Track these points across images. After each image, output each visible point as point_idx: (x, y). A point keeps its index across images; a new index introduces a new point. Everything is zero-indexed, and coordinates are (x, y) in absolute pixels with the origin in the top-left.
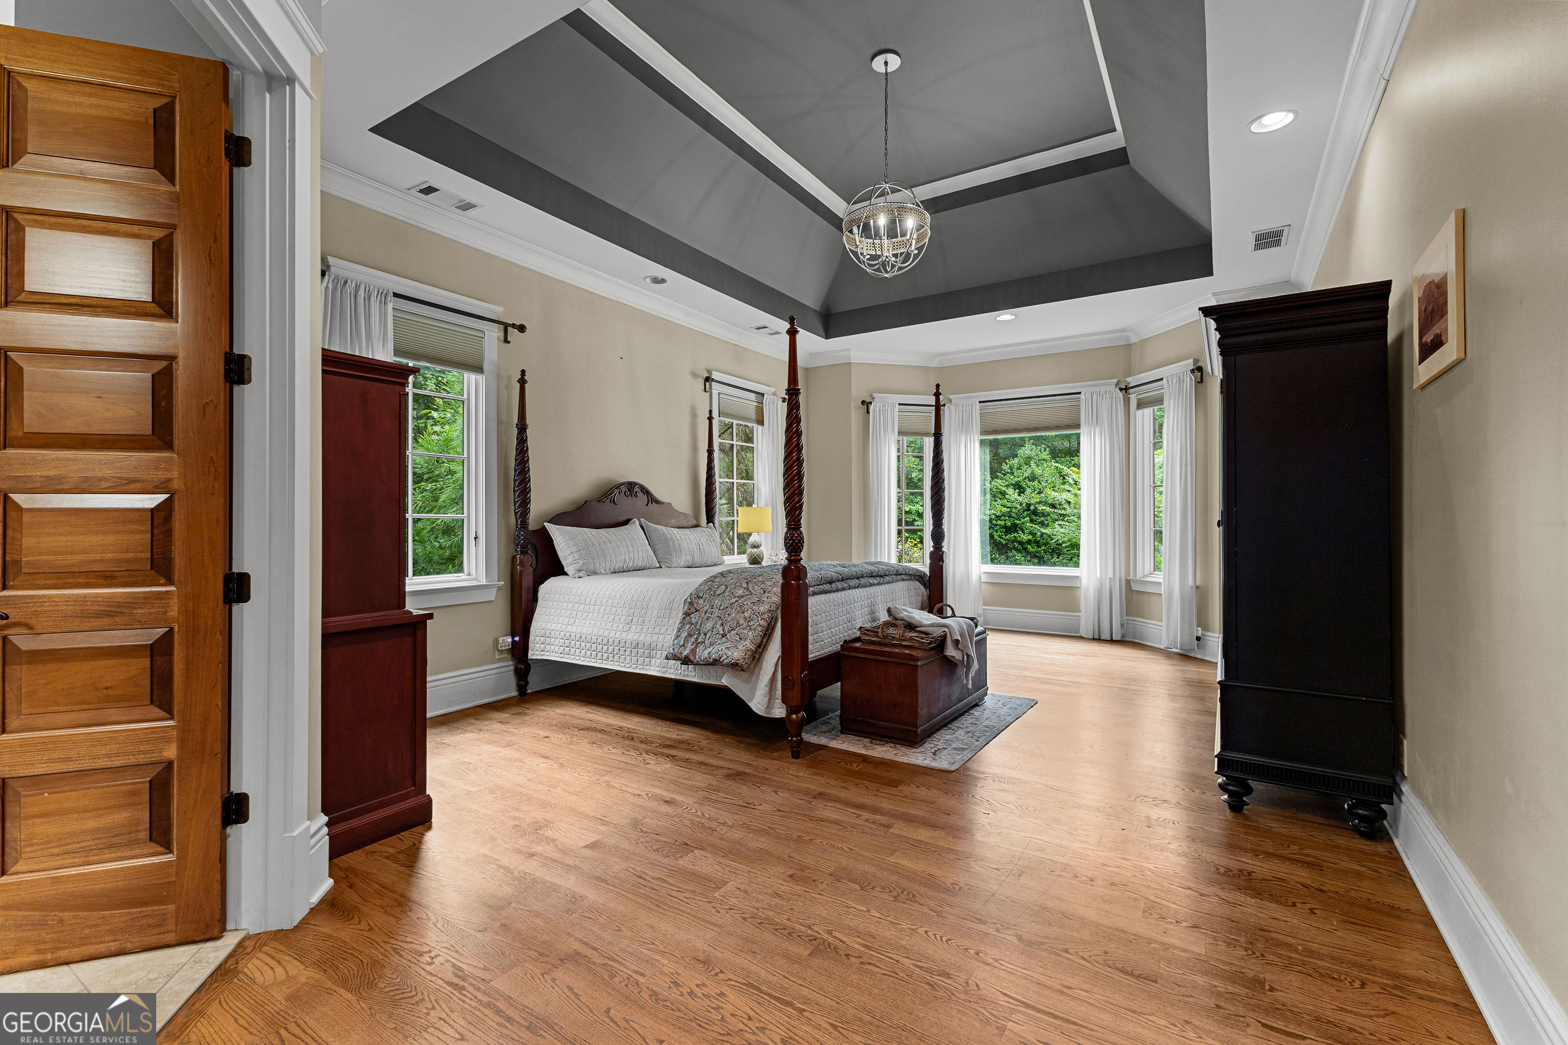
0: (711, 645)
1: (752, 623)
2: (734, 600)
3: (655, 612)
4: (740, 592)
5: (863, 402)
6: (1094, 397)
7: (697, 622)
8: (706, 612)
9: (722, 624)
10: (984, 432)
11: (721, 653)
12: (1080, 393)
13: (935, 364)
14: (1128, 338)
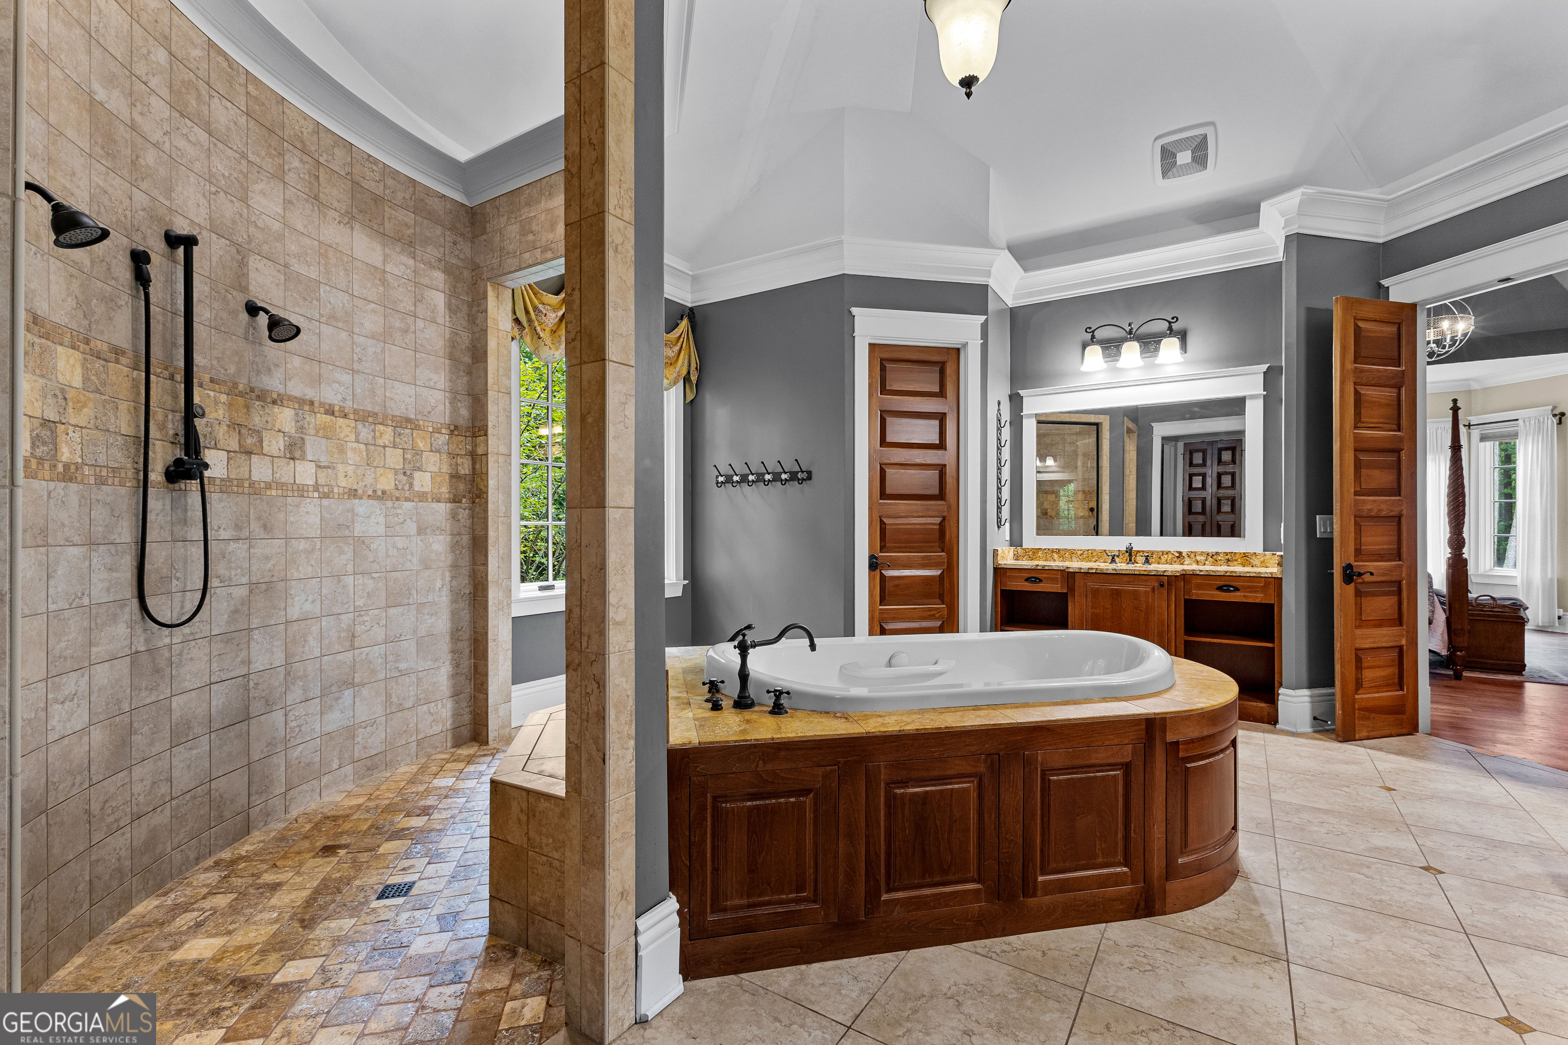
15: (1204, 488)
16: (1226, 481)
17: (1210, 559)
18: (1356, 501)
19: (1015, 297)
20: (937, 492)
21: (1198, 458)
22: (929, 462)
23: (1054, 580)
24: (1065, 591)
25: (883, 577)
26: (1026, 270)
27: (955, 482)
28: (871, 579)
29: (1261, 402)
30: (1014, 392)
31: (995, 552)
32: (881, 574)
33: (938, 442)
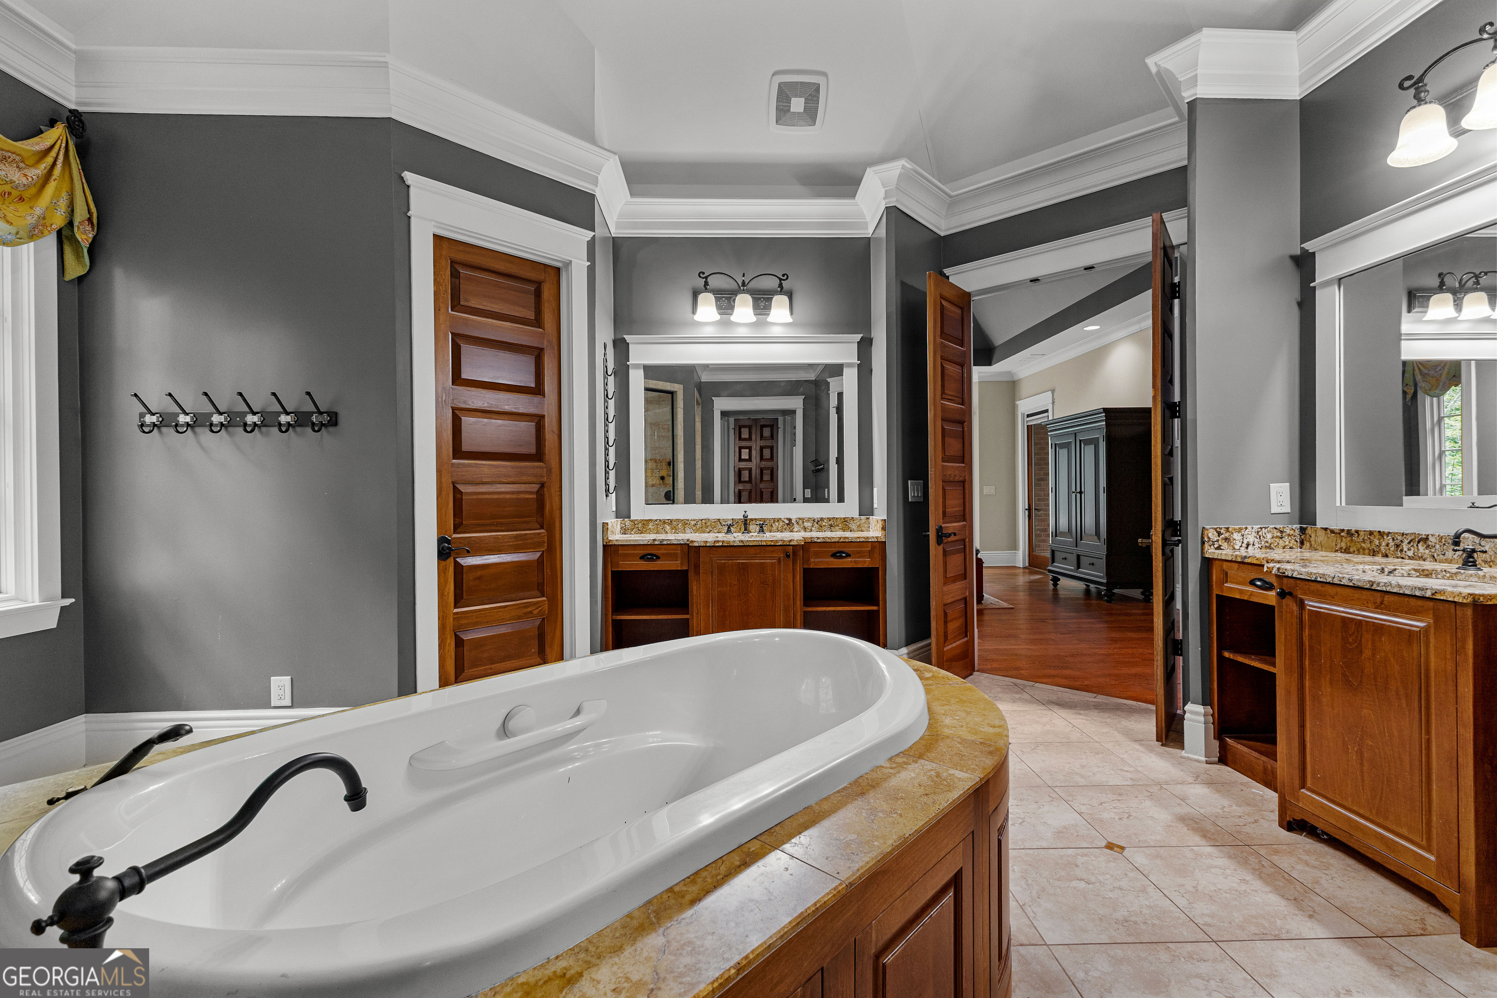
15: (750, 460)
16: (767, 453)
17: (816, 525)
18: (943, 466)
19: (618, 226)
20: (533, 450)
21: (745, 434)
22: (521, 410)
23: (672, 556)
24: (685, 568)
25: (458, 567)
26: (632, 194)
27: (556, 438)
28: (441, 572)
29: (855, 371)
30: (618, 337)
31: (605, 525)
32: (456, 563)
33: (533, 385)
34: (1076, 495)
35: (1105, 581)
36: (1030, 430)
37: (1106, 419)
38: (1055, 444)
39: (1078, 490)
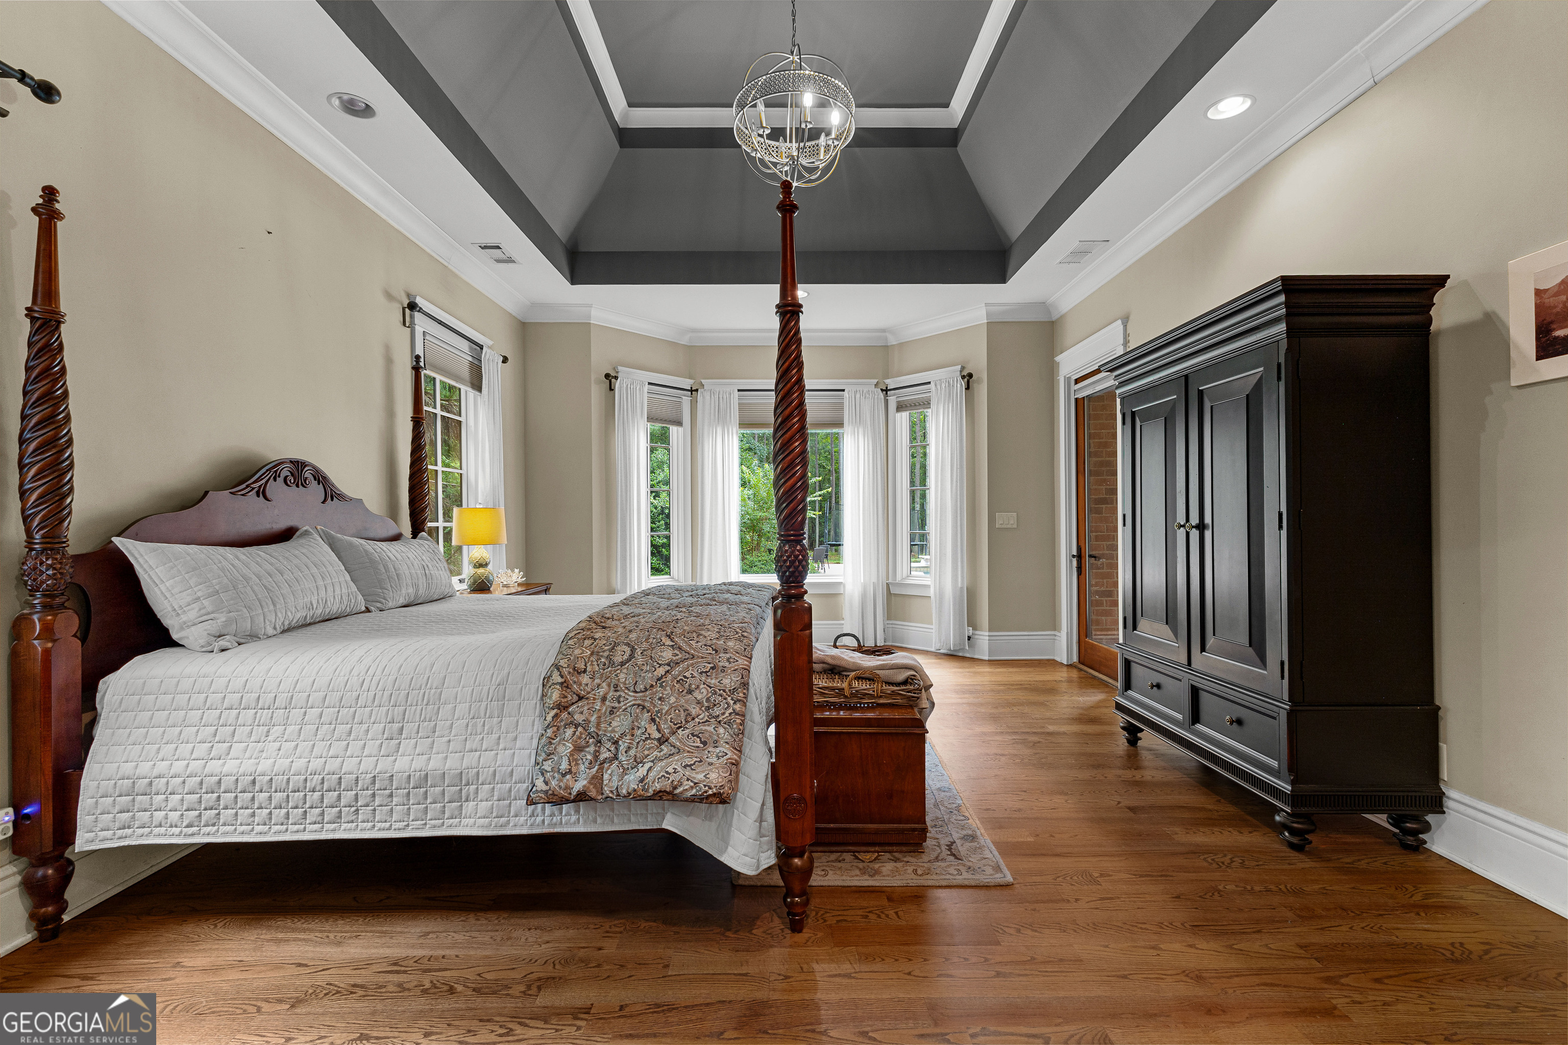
0: (638, 762)
1: (717, 711)
2: (661, 671)
3: (462, 708)
4: (668, 655)
5: (607, 376)
6: (858, 396)
7: (587, 721)
8: (604, 699)
9: (653, 720)
10: (742, 425)
11: (676, 777)
12: (843, 390)
13: (684, 341)
14: (886, 339)
34: (1188, 534)
35: (1287, 788)
36: (1080, 408)
37: (1288, 315)
38: (1133, 414)
39: (1194, 520)
